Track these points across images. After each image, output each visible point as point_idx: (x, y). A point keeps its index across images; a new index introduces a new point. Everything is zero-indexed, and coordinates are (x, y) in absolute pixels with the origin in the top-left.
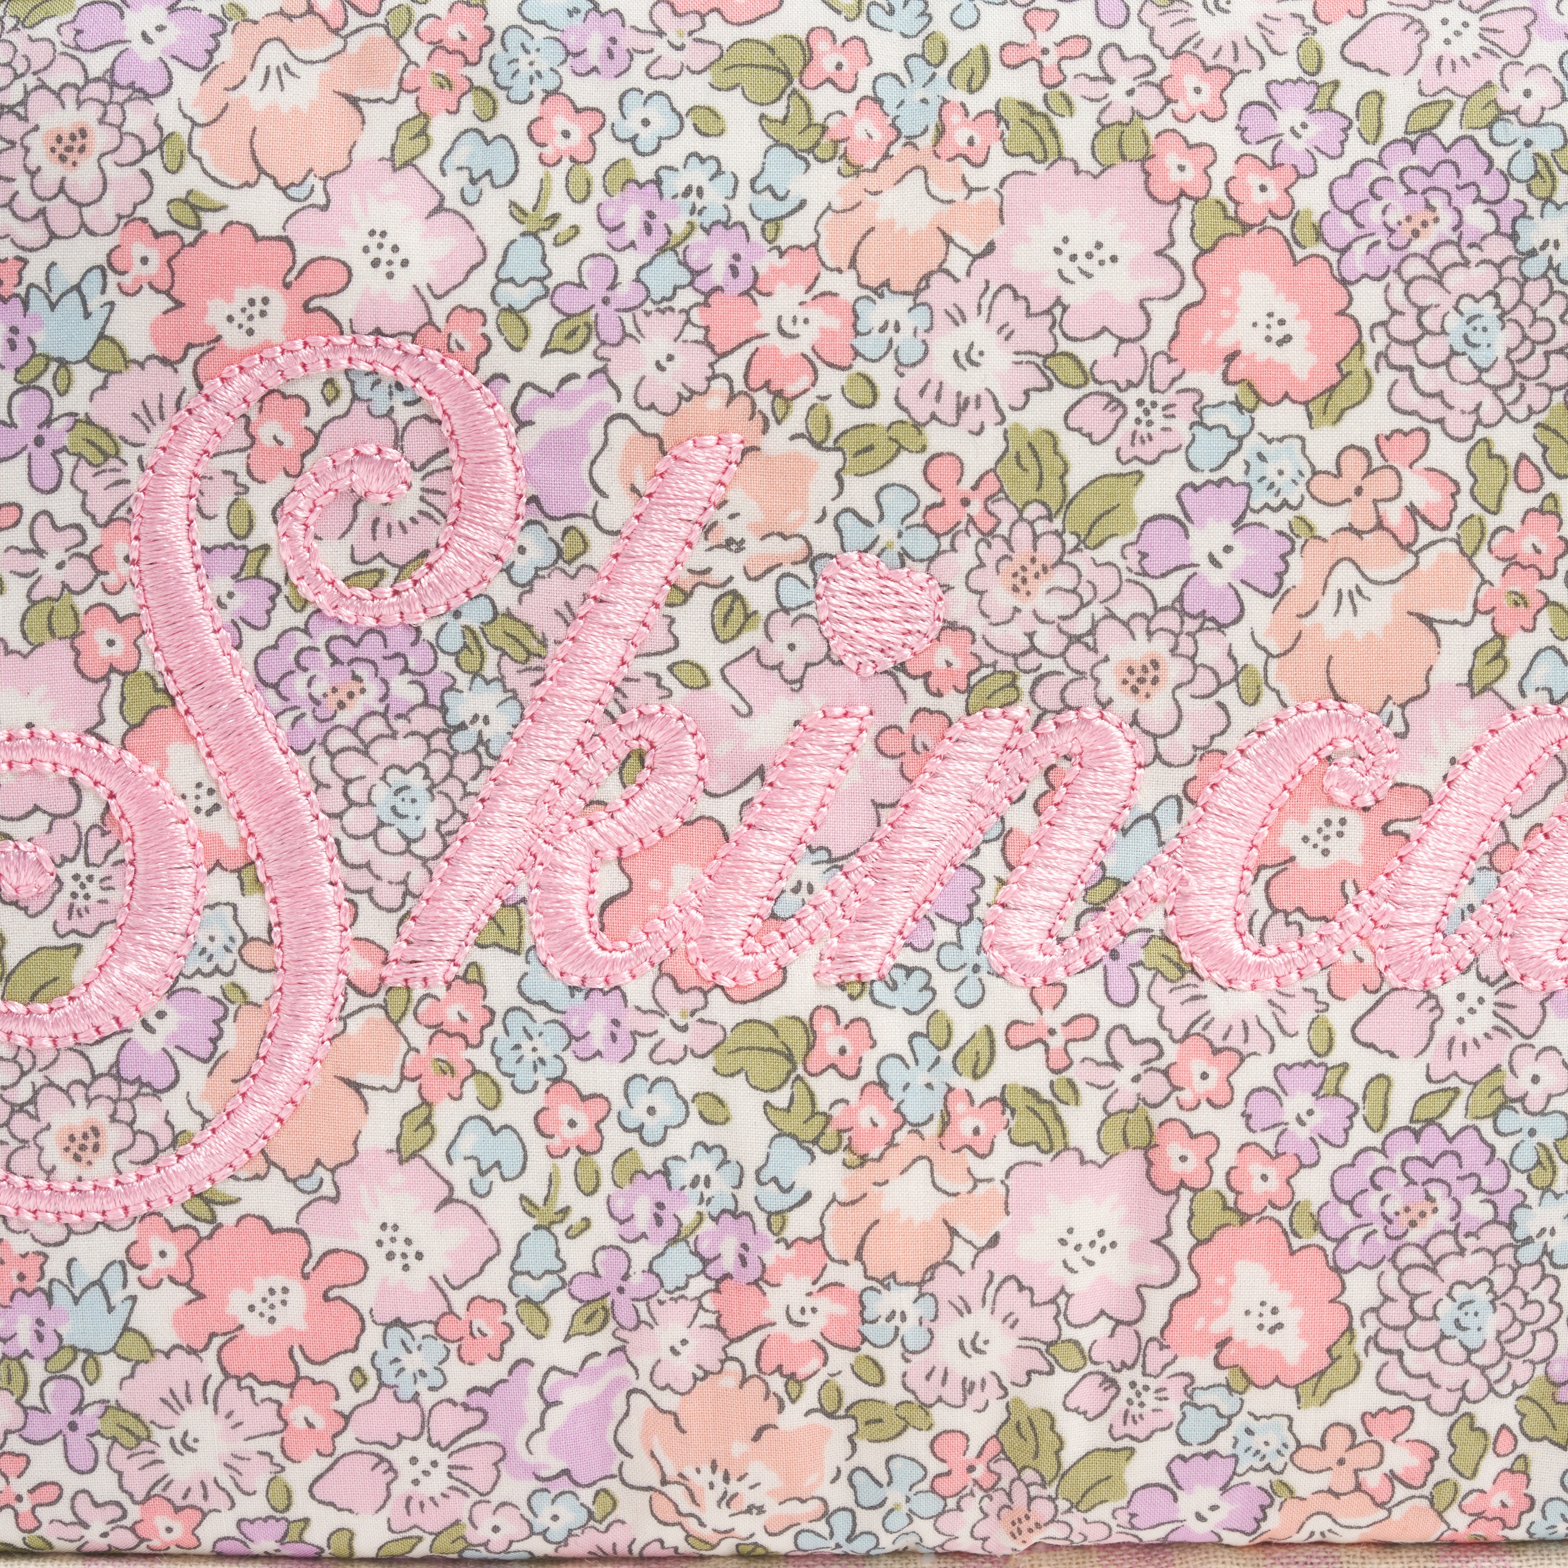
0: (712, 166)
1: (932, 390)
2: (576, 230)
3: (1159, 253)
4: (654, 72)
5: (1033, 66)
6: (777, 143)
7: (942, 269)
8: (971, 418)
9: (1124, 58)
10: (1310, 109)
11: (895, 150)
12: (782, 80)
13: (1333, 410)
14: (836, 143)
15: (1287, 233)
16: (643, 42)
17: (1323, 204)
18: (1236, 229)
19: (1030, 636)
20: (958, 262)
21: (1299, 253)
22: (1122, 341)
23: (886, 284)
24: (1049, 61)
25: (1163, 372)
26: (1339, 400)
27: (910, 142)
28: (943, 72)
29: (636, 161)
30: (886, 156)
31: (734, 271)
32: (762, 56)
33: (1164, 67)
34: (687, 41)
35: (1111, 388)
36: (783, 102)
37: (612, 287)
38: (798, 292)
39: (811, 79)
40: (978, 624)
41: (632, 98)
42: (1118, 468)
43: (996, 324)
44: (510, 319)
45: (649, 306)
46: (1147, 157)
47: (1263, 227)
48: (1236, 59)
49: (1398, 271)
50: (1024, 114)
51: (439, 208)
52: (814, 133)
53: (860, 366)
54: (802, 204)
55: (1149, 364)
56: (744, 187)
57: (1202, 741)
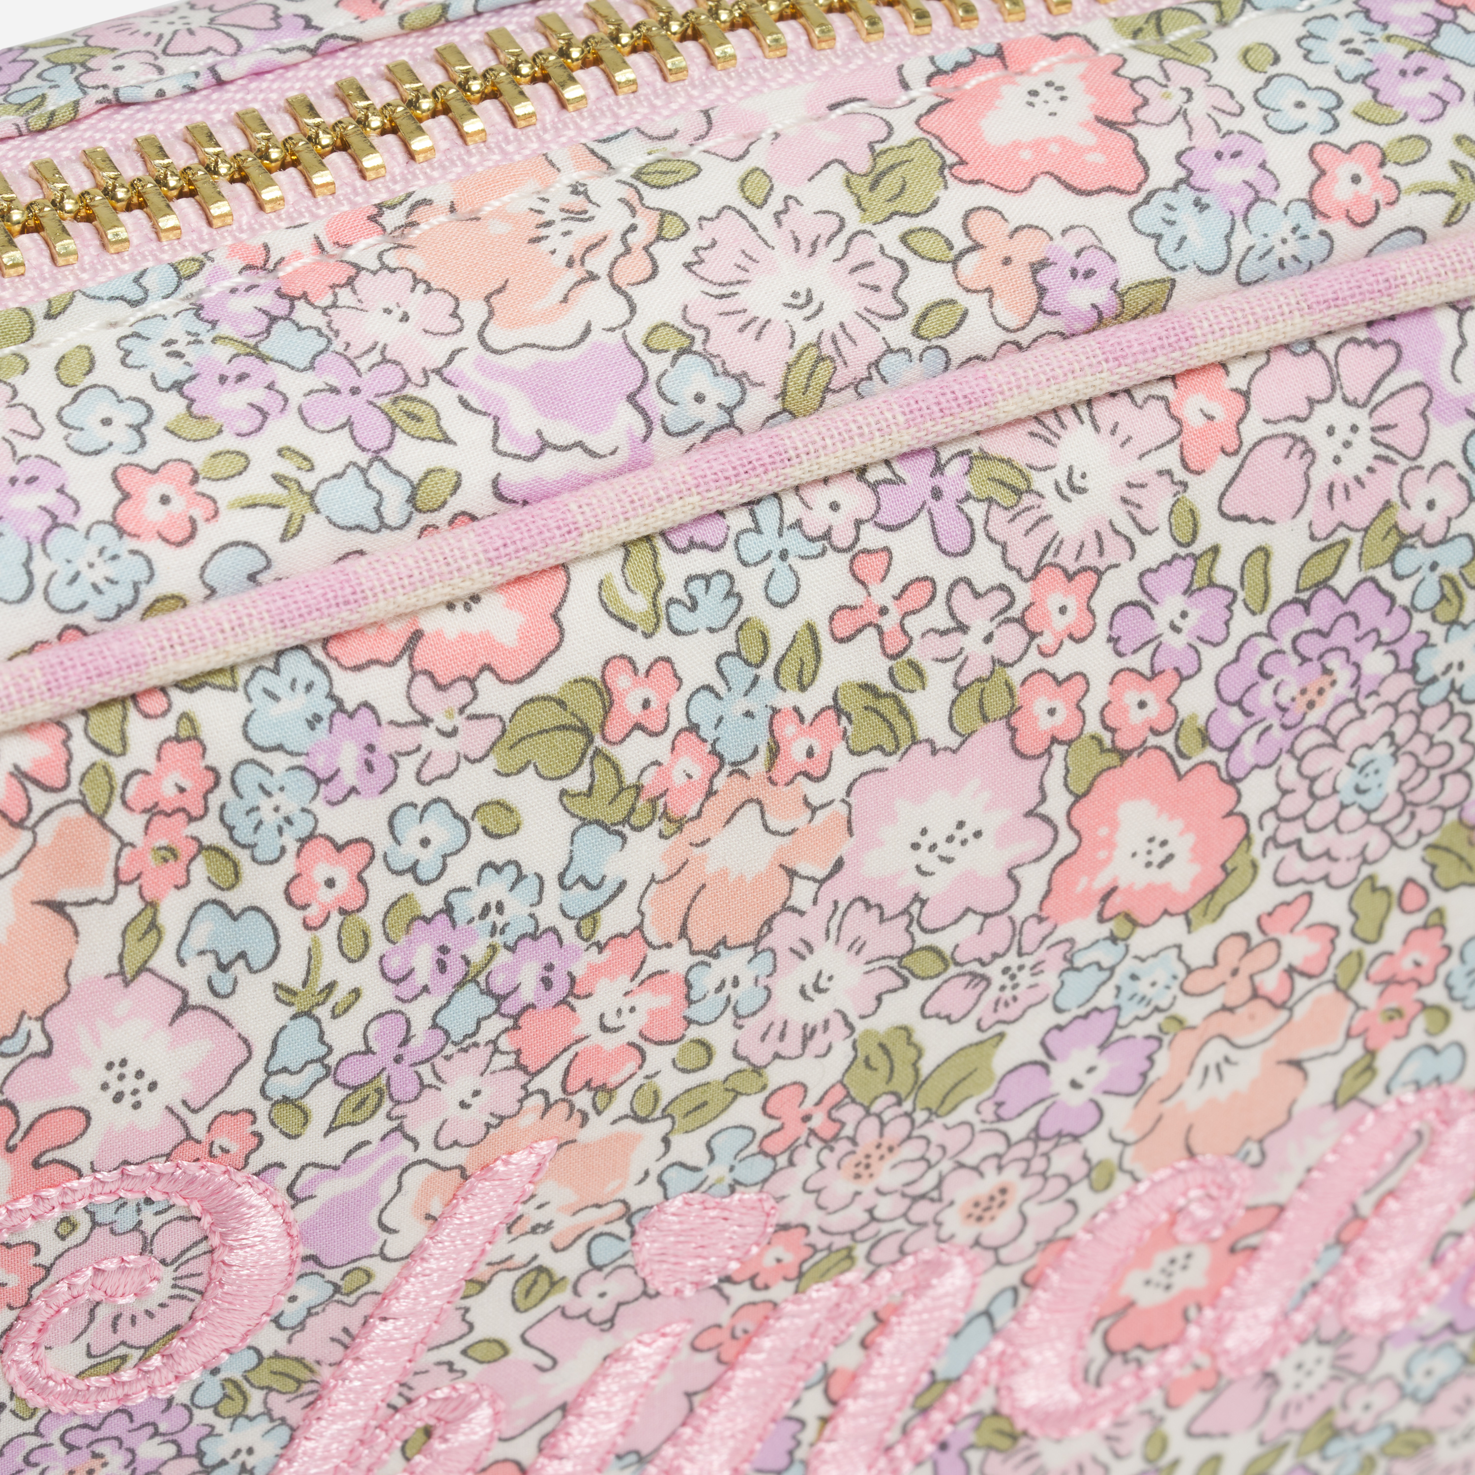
0: (510, 873)
1: (775, 1032)
2: (356, 993)
3: (1030, 814)
4: (426, 776)
5: (871, 632)
6: (585, 822)
7: (786, 908)
8: (818, 1044)
9: (977, 595)
10: (1188, 591)
11: (720, 782)
12: (580, 740)
13: (1214, 908)
14: (653, 801)
15: (1171, 749)
16: (406, 739)
17: (1210, 701)
18: (1113, 759)
19: (870, 1211)
20: (803, 893)
21: (1184, 765)
22: (987, 916)
23: (723, 942)
24: (889, 623)
25: (1033, 932)
26: (1220, 898)
27: (737, 769)
28: (766, 672)
29: (420, 892)
30: (710, 793)
31: (547, 983)
32: (552, 716)
33: (1023, 593)
34: (459, 721)
35: (975, 967)
36: (585, 769)
37: (405, 1042)
38: (624, 982)
39: (614, 730)
40: (814, 1218)
41: (407, 817)
42: (980, 1036)
43: (846, 941)
44: (287, 1111)
45: (450, 1049)
46: (1014, 710)
47: (1143, 748)
48: (1101, 553)
49: (1291, 751)
50: (867, 699)
51: (184, 1008)
52: (627, 798)
53: (694, 1032)
54: (622, 885)
55: (1017, 931)
56: (552, 885)
57: (1046, 1234)
